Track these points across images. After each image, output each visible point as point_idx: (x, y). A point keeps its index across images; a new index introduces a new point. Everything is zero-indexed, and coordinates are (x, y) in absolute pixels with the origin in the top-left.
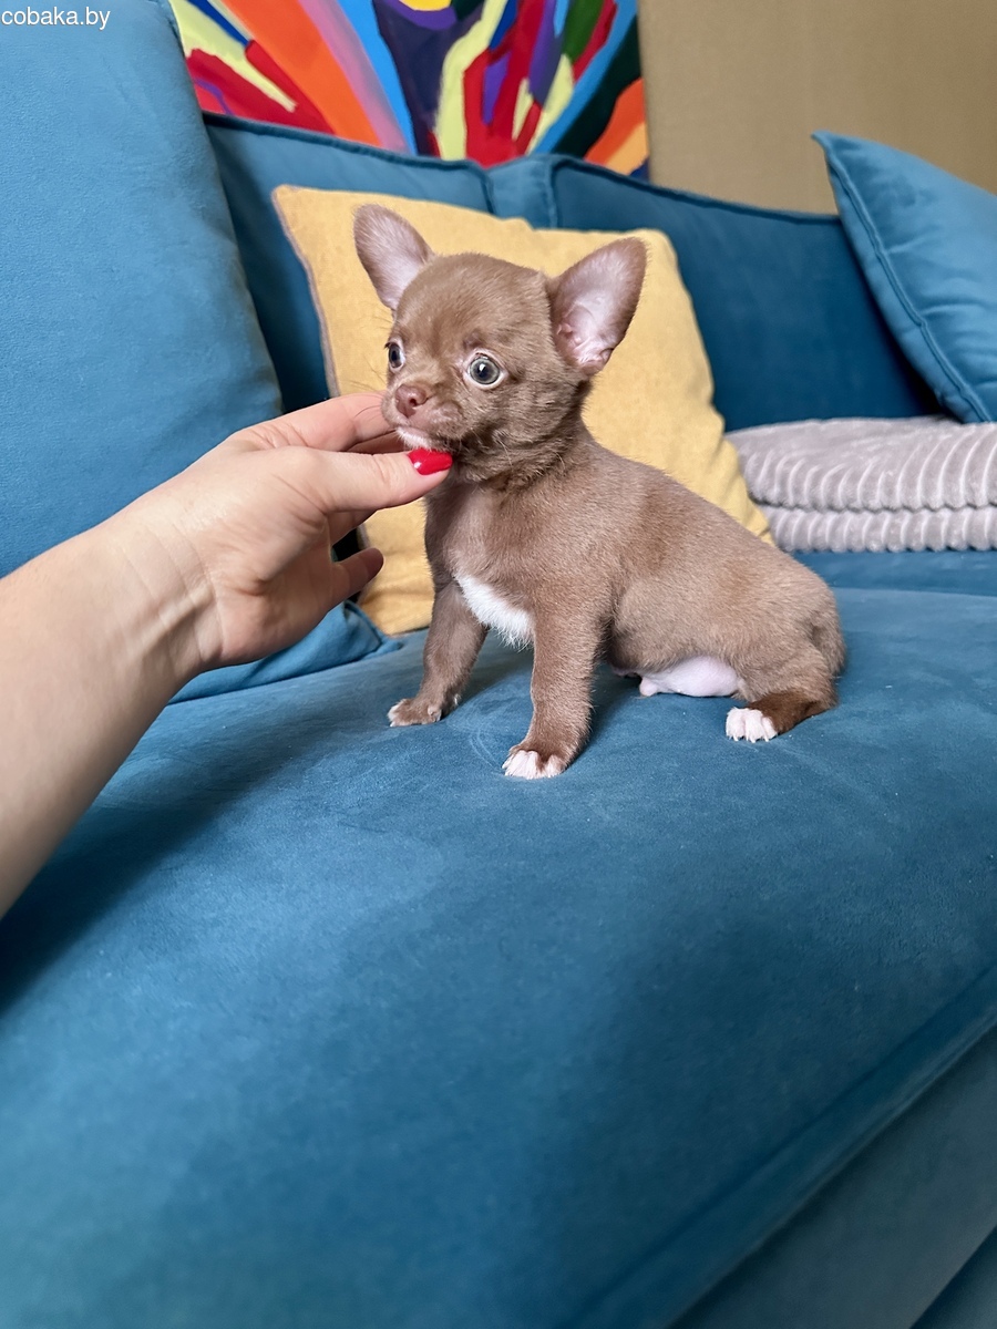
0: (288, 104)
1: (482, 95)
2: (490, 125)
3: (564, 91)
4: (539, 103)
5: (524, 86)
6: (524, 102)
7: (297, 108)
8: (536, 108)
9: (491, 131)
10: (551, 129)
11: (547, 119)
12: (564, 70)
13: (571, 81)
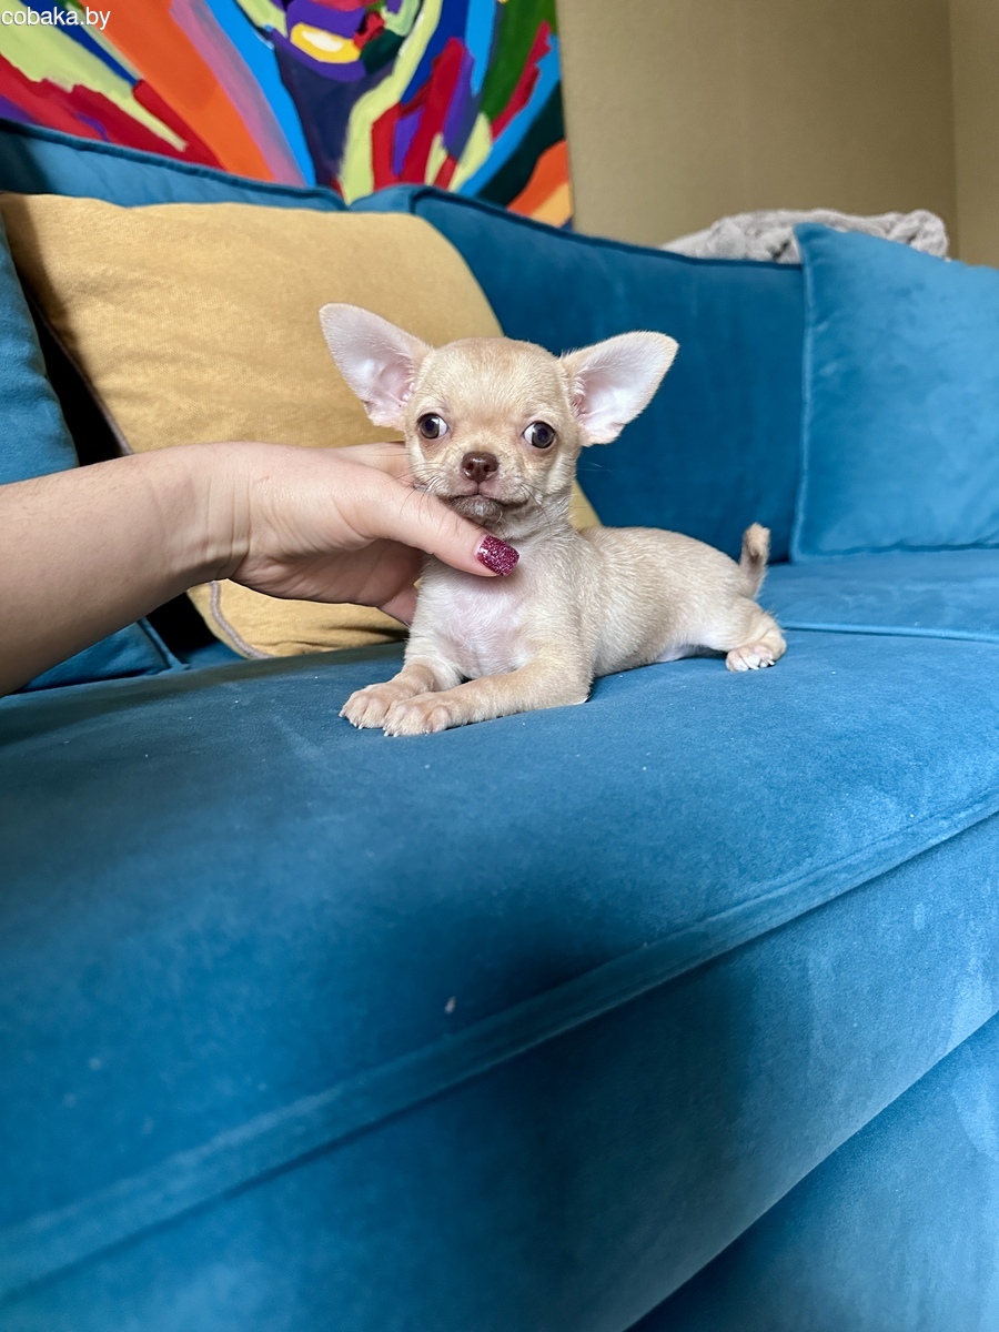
0: (178, 144)
1: (392, 146)
2: (400, 177)
3: (481, 148)
4: (454, 156)
5: (438, 141)
6: (437, 156)
7: (188, 149)
8: (450, 162)
10: (467, 183)
11: (463, 173)
12: (482, 127)
13: (489, 139)
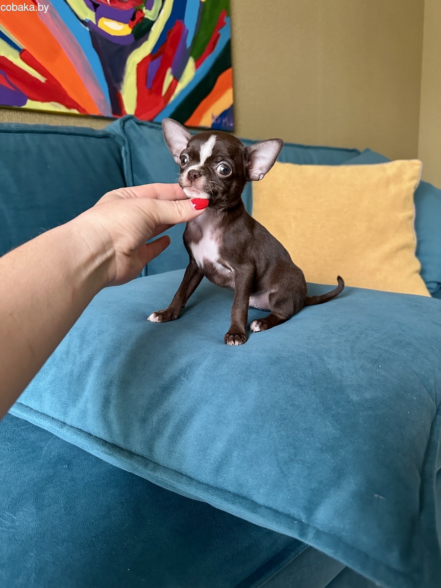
0: (42, 79)
1: (147, 76)
2: (150, 90)
3: (190, 73)
4: (177, 78)
5: (169, 71)
6: (169, 78)
7: (46, 81)
8: (175, 81)
9: (151, 91)
10: (182, 91)
11: (180, 87)
12: (191, 63)
13: (194, 69)
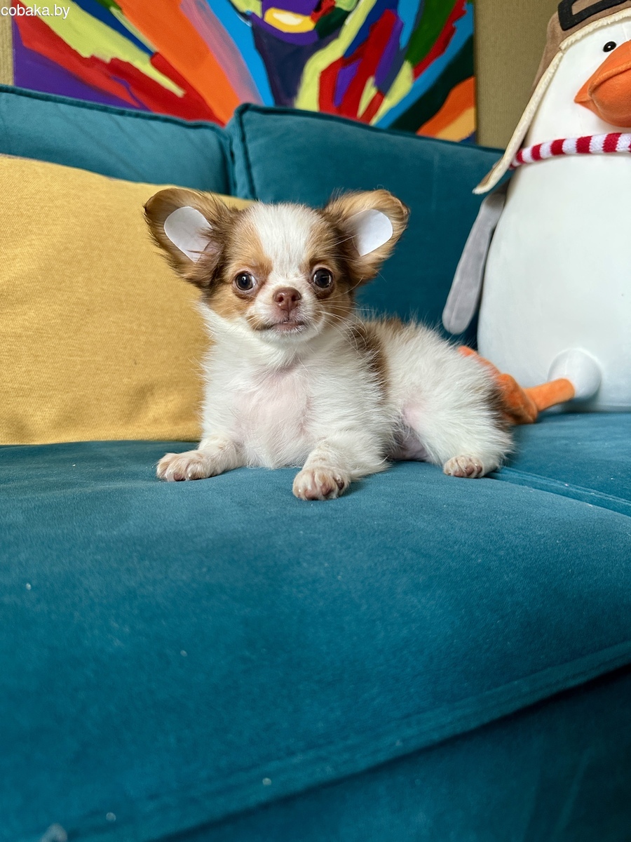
0: (179, 92)
1: (335, 88)
2: (339, 107)
3: (404, 84)
4: (382, 93)
5: (371, 82)
6: (369, 92)
7: (185, 95)
8: (379, 96)
9: (340, 111)
10: (391, 111)
11: (387, 104)
12: (406, 71)
13: (411, 79)
